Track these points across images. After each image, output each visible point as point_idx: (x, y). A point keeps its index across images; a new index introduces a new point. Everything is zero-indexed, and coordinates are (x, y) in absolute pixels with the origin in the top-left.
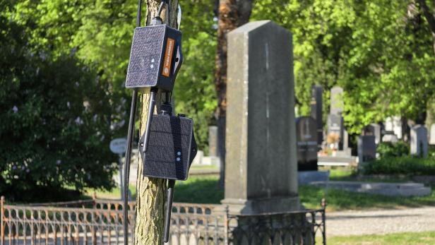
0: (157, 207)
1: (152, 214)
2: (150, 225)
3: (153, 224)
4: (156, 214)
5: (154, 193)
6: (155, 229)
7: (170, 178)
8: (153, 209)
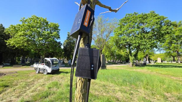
0: (84, 88)
1: (81, 91)
2: (80, 96)
3: (82, 96)
4: (83, 91)
5: (82, 82)
6: (82, 98)
7: (88, 78)
8: (81, 89)
